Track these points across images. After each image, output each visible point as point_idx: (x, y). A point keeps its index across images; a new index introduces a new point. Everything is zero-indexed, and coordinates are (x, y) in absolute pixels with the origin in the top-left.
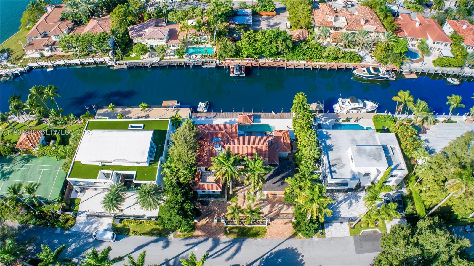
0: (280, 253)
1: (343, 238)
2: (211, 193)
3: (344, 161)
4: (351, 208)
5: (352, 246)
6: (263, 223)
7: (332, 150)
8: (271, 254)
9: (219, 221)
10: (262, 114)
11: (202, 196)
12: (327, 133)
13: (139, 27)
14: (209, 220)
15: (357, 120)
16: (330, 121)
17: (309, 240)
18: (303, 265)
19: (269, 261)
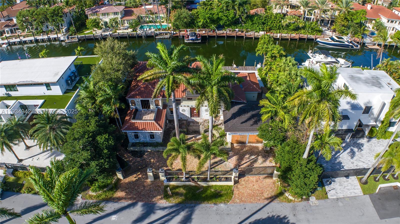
1: (355, 198)
2: (148, 139)
4: (355, 158)
5: (371, 210)
6: (227, 179)
9: (156, 177)
11: (134, 145)
14: (140, 176)
17: (304, 203)
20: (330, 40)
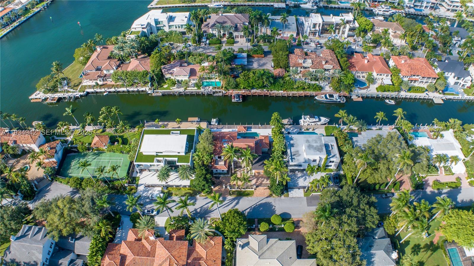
0: (261, 205)
1: (300, 198)
2: (221, 172)
3: (300, 153)
4: (305, 181)
5: (305, 202)
6: (252, 188)
7: (293, 146)
8: (256, 205)
9: (226, 187)
10: (252, 126)
11: (216, 174)
13: (169, 67)
14: (220, 187)
15: (314, 130)
16: (296, 130)
17: (279, 198)
18: (275, 212)
19: (255, 209)
20: (324, 98)
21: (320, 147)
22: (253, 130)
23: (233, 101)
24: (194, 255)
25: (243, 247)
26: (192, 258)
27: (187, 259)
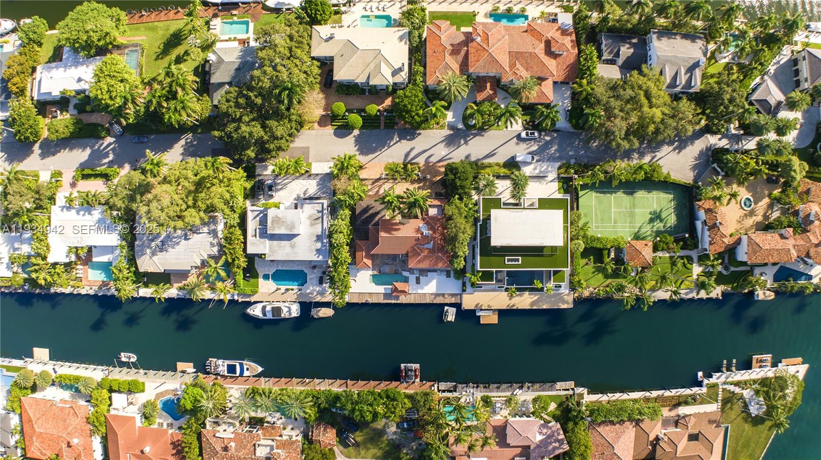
0: (373, 151)
1: (318, 161)
4: (307, 188)
7: (317, 236)
8: (380, 150)
10: (381, 300)
12: (318, 257)
14: (434, 180)
15: (278, 289)
16: (308, 291)
18: (356, 141)
19: (382, 144)
20: (245, 367)
21: (275, 225)
22: (381, 289)
23: (419, 365)
24: (460, 57)
25: (401, 70)
26: (463, 53)
27: (468, 50)
